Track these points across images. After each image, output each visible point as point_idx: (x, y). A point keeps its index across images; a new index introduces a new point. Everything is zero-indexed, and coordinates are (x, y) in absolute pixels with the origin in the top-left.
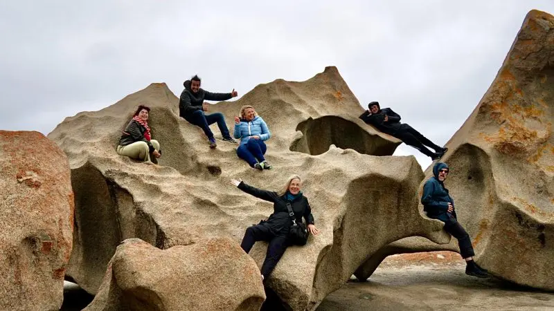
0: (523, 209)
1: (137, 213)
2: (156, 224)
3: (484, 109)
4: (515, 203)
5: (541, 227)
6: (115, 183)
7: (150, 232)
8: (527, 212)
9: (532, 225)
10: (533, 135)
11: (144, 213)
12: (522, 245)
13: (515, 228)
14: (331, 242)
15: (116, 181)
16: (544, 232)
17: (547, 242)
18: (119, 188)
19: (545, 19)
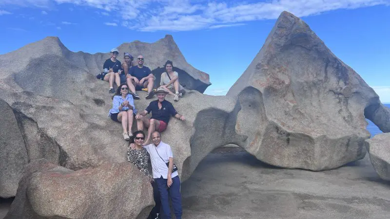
0: (279, 125)
1: (41, 137)
2: (59, 146)
3: (258, 66)
4: (275, 121)
5: (289, 134)
6: (21, 113)
7: (53, 151)
8: (281, 126)
9: (284, 133)
10: (283, 82)
11: (47, 137)
12: (278, 144)
13: (275, 134)
14: (190, 154)
15: (23, 111)
16: (289, 137)
17: (290, 142)
18: (25, 117)
19: (292, 17)
